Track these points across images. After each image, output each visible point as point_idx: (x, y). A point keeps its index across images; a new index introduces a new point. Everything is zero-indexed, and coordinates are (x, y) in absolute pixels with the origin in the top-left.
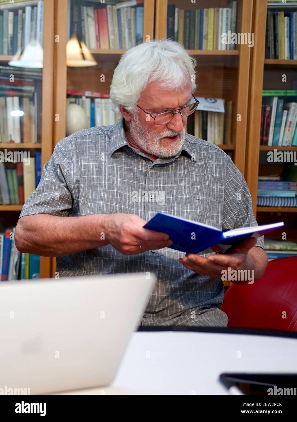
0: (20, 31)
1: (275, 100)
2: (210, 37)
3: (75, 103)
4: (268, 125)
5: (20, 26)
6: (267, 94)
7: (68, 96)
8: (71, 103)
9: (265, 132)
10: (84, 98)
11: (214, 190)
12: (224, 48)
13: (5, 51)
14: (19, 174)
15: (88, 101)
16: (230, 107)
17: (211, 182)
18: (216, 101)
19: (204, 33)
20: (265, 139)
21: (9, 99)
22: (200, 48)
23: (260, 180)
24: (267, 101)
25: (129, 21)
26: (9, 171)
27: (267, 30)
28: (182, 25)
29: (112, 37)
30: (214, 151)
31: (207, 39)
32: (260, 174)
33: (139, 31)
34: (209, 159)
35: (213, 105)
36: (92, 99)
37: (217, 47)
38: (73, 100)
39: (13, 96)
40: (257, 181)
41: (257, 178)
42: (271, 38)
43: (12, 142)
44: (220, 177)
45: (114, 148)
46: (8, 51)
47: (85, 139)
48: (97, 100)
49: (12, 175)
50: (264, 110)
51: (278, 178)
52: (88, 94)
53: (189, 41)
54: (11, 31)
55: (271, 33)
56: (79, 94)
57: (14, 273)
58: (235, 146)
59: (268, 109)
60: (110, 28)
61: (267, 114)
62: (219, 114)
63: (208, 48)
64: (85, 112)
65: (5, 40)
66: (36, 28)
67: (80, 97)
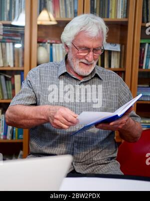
0: (13, 8)
1: (147, 45)
2: (113, 11)
3: (42, 46)
4: (143, 58)
5: (13, 5)
6: (143, 41)
7: (38, 42)
8: (40, 46)
9: (141, 62)
10: (47, 43)
11: (112, 96)
12: (120, 17)
13: (6, 19)
14: (13, 83)
15: (49, 45)
16: (123, 48)
17: (111, 92)
18: (116, 45)
19: (110, 9)
20: (141, 65)
21: (7, 44)
22: (108, 17)
23: (138, 87)
24: (142, 45)
25: (71, 3)
26: (7, 82)
27: (143, 8)
28: (98, 5)
29: (61, 11)
30: (113, 75)
31: (111, 12)
32: (139, 84)
33: (76, 8)
34: (110, 79)
35: (114, 47)
36: (51, 44)
37: (117, 17)
38: (41, 44)
39: (9, 42)
40: (137, 87)
41: (137, 85)
42: (145, 12)
43: (9, 66)
44: (116, 89)
45: (60, 74)
46: (7, 19)
47: (45, 68)
48: (53, 45)
49: (9, 84)
50: (141, 50)
51: (148, 86)
52: (49, 41)
53: (102, 13)
54: (8, 8)
55: (145, 9)
56: (44, 41)
57: (10, 135)
58: (125, 69)
59: (143, 49)
60: (61, 7)
61: (142, 52)
62: (117, 52)
63: (112, 17)
64: (47, 51)
65: (5, 13)
66: (21, 6)
67: (45, 43)
